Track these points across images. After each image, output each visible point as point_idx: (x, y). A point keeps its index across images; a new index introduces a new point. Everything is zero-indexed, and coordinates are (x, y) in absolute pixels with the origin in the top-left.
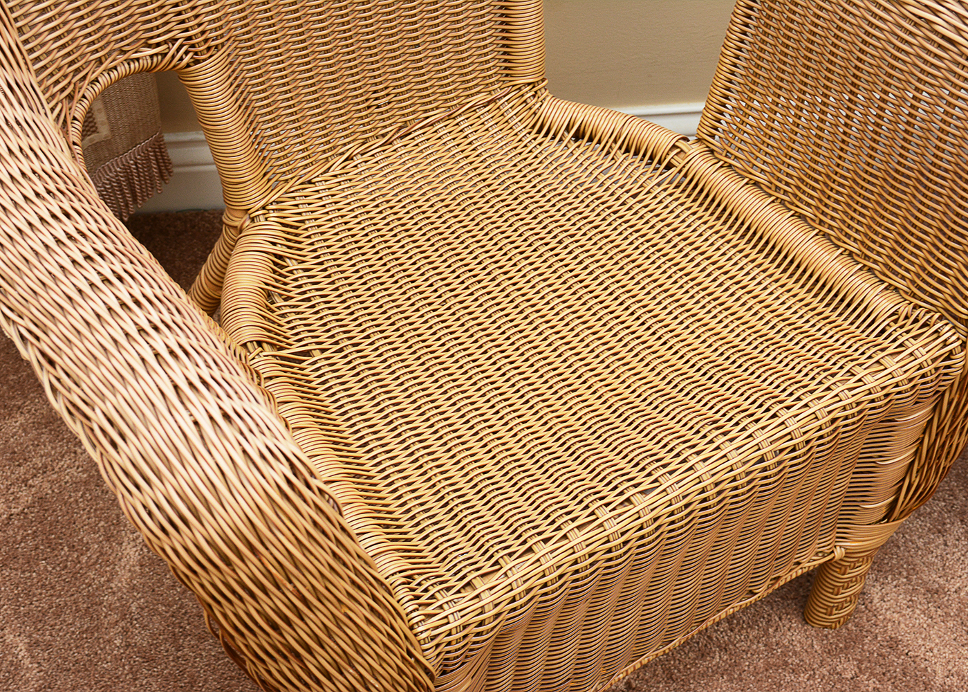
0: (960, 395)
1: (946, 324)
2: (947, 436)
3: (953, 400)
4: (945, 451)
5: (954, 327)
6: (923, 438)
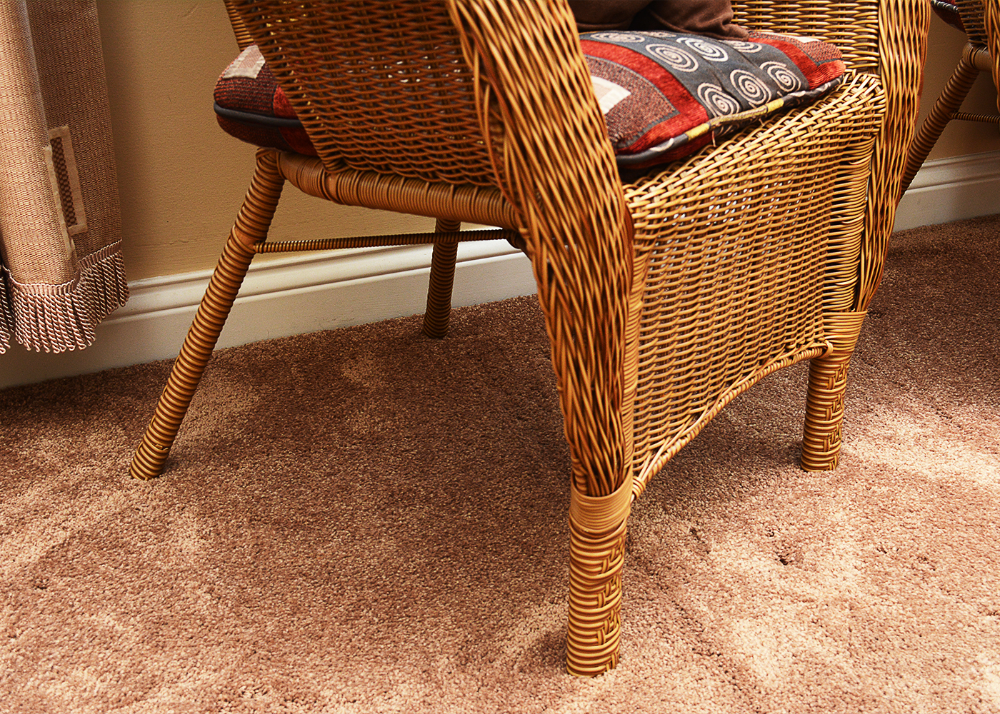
0: (887, 145)
2: (884, 195)
3: (883, 150)
6: (868, 202)
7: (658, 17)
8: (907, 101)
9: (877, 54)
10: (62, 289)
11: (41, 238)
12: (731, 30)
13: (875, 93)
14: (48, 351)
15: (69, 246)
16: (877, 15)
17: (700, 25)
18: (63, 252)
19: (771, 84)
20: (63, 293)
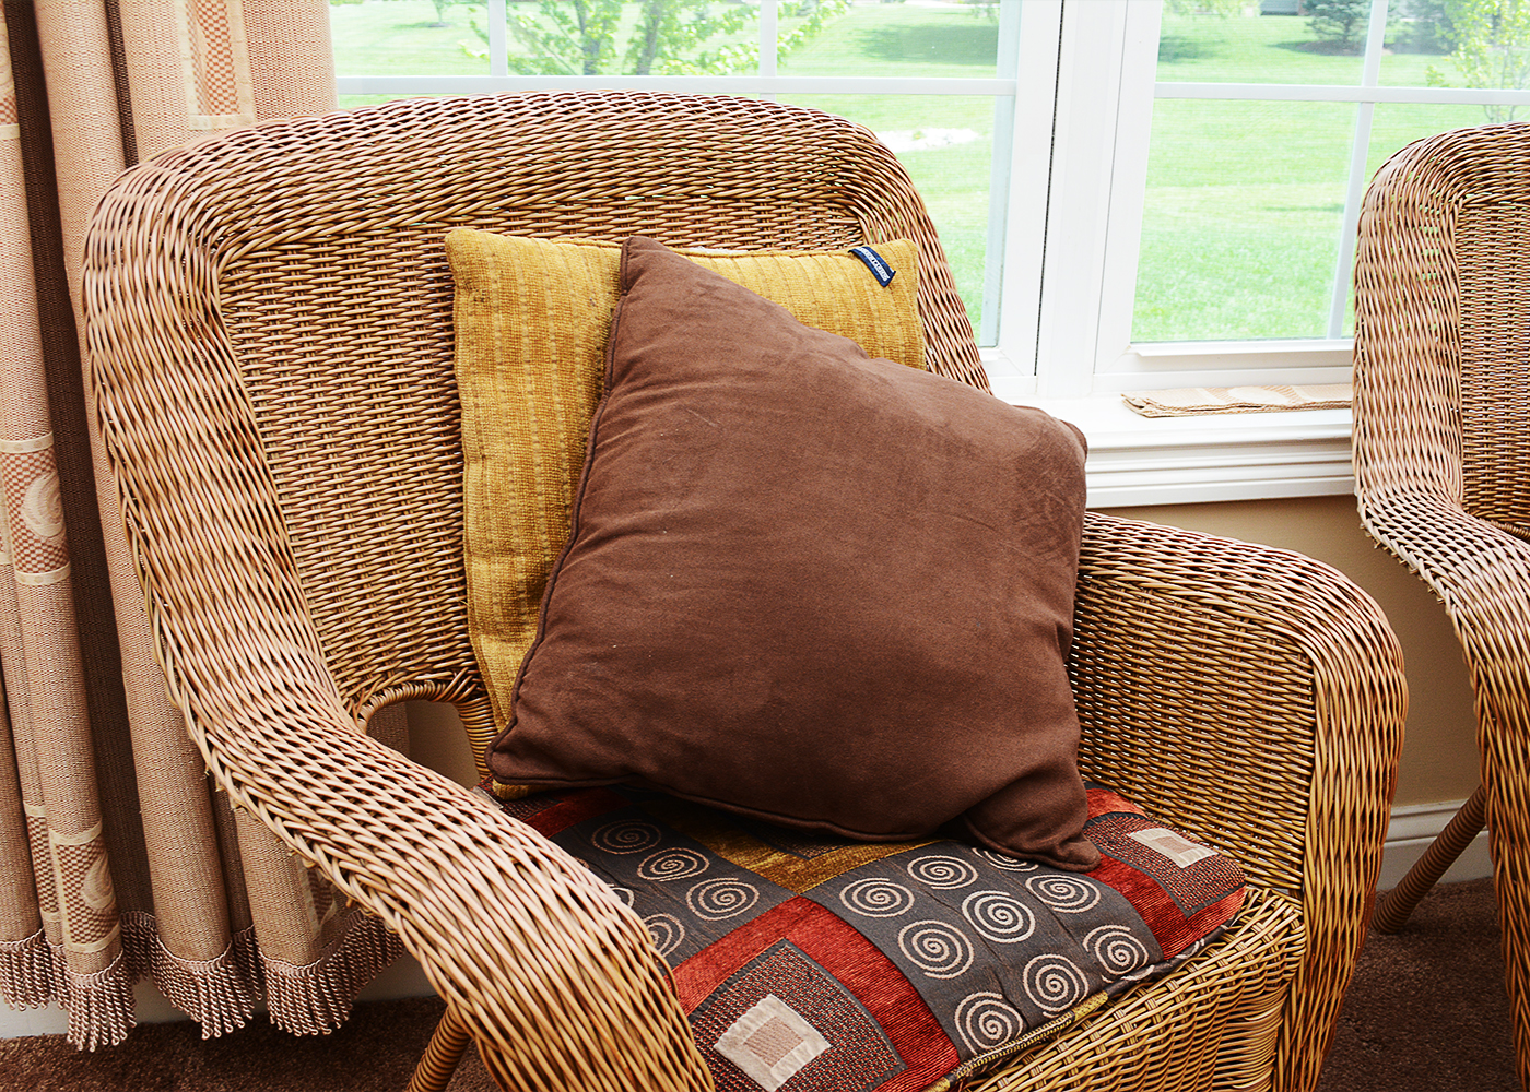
0: (1307, 988)
1: (1277, 899)
2: (1302, 1049)
3: (1301, 995)
4: (1303, 1074)
5: (1286, 901)
6: (1277, 1056)
7: (972, 827)
8: (1340, 938)
9: (1300, 874)
10: (305, 971)
11: (281, 917)
12: (1071, 854)
13: (1291, 929)
14: (290, 1031)
15: (315, 926)
16: (1305, 822)
17: (1027, 846)
18: (307, 931)
19: (1094, 969)
20: (306, 975)
